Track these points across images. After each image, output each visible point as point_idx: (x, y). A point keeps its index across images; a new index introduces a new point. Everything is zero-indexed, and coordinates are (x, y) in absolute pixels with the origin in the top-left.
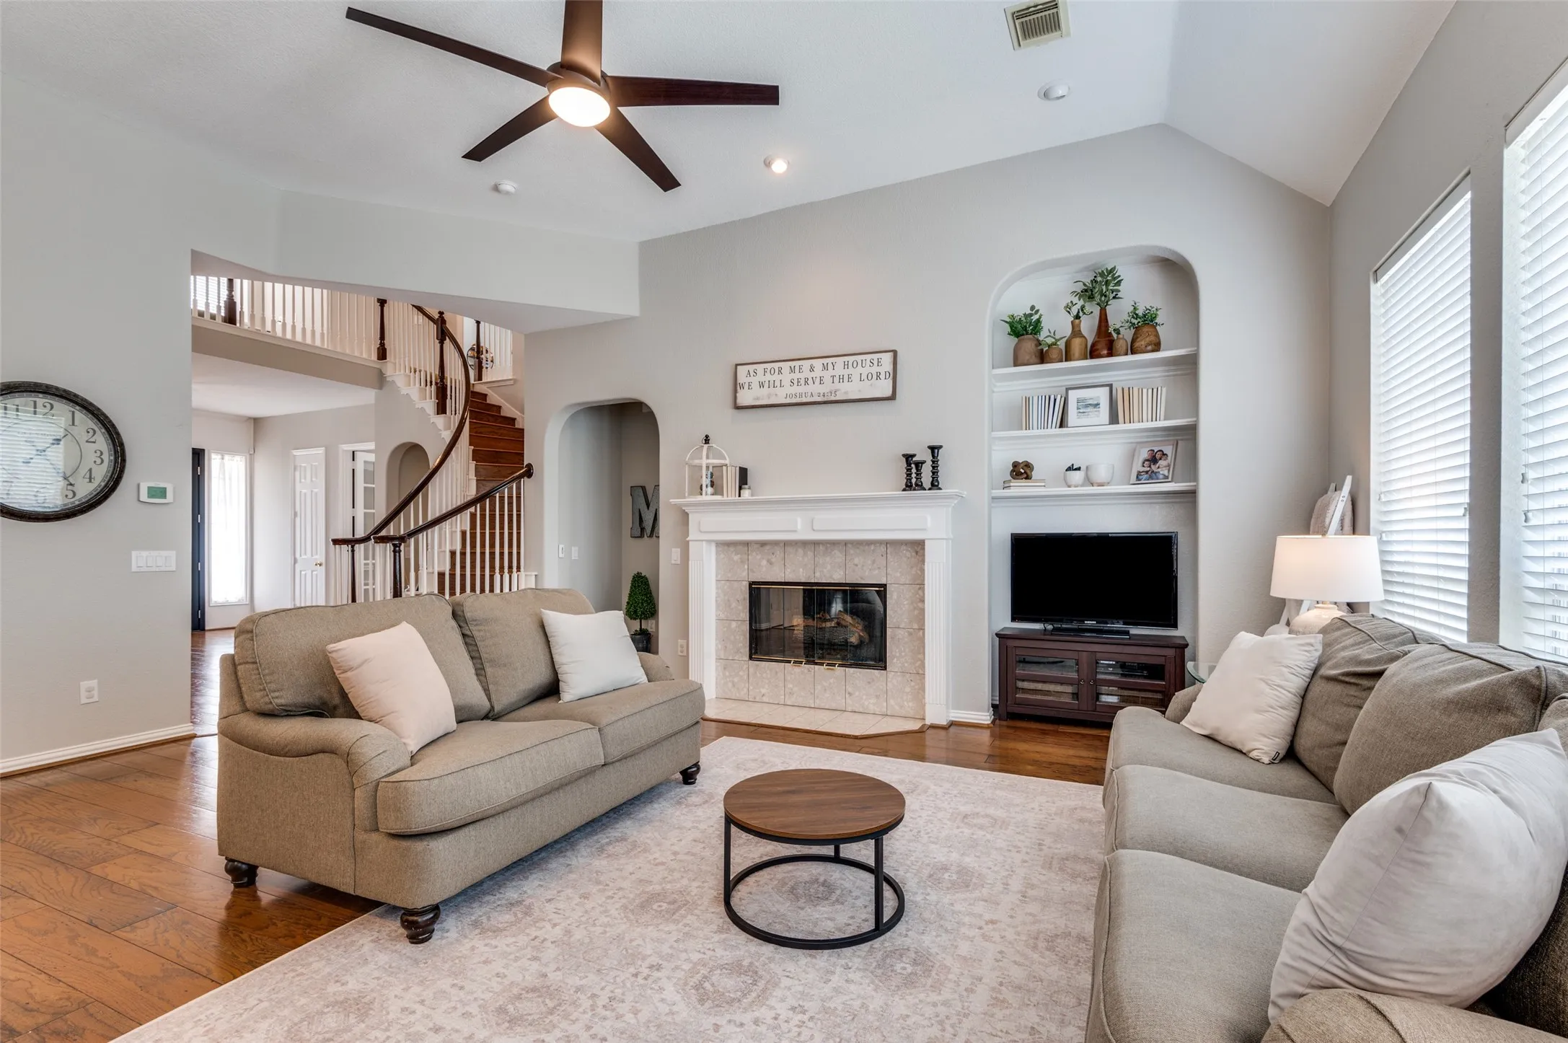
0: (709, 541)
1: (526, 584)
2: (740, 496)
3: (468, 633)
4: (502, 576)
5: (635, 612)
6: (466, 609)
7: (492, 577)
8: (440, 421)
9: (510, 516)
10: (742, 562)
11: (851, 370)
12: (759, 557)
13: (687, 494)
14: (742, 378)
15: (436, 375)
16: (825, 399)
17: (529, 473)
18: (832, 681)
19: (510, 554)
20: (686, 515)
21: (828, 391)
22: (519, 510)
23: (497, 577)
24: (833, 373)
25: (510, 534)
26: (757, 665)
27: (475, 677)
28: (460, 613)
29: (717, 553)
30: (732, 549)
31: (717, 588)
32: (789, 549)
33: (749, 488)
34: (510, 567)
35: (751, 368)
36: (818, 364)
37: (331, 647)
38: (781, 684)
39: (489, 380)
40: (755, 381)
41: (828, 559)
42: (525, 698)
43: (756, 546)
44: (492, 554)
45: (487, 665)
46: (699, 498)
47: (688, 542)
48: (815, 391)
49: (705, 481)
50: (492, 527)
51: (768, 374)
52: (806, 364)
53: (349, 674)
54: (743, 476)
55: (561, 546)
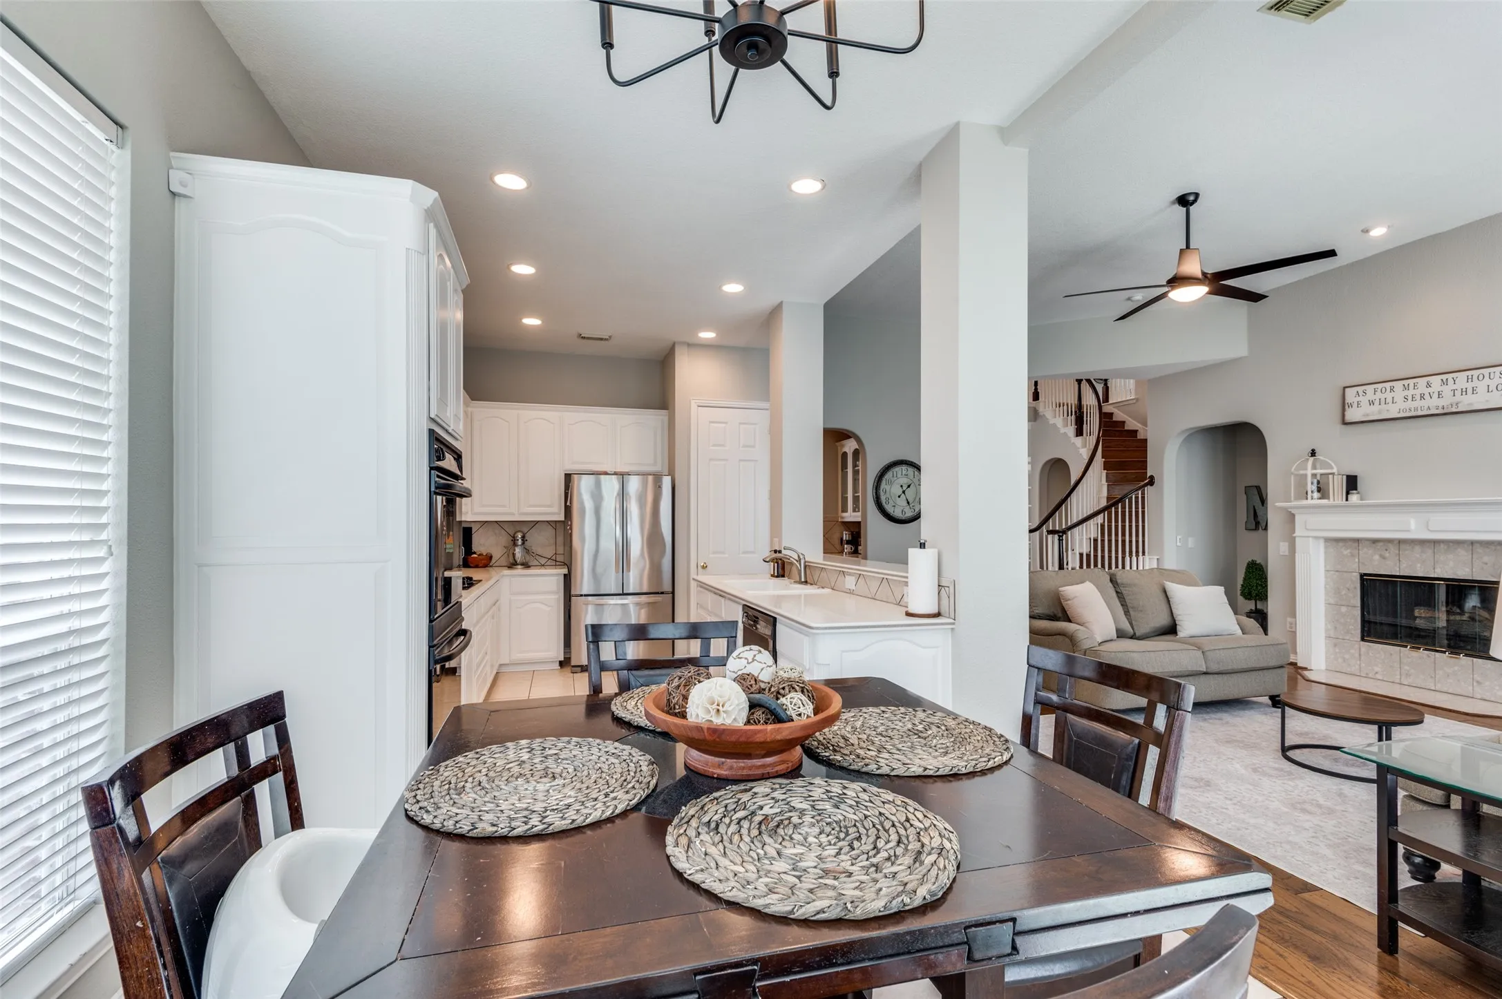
0: (1316, 538)
1: (1149, 566)
2: (1347, 500)
3: (1119, 591)
4: (1131, 558)
5: (1250, 593)
6: (1118, 577)
7: (1123, 558)
8: (1078, 441)
9: (1137, 512)
10: (1352, 555)
11: (1476, 383)
12: (1370, 552)
13: (1292, 499)
14: (1349, 399)
15: (1075, 404)
16: (1445, 411)
17: (1151, 482)
18: (1456, 668)
19: (1137, 542)
20: (1293, 516)
21: (1449, 403)
22: (1143, 507)
23: (1127, 559)
24: (1454, 387)
25: (1137, 526)
26: (1370, 646)
27: (1124, 616)
28: (1114, 579)
29: (1326, 547)
30: (1341, 544)
31: (1326, 577)
32: (1402, 546)
33: (1358, 493)
34: (1137, 552)
35: (1360, 389)
36: (1435, 381)
37: (1060, 589)
38: (1397, 665)
39: (1114, 402)
40: (1364, 400)
41: (1451, 556)
42: (1154, 632)
43: (1368, 543)
44: (1123, 542)
45: (1131, 610)
46: (1304, 502)
47: (1295, 537)
48: (1433, 405)
49: (1311, 487)
50: (1123, 521)
51: (1378, 393)
52: (1422, 381)
53: (1069, 602)
54: (1352, 483)
55: (1179, 537)
